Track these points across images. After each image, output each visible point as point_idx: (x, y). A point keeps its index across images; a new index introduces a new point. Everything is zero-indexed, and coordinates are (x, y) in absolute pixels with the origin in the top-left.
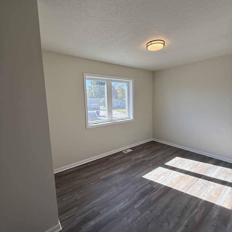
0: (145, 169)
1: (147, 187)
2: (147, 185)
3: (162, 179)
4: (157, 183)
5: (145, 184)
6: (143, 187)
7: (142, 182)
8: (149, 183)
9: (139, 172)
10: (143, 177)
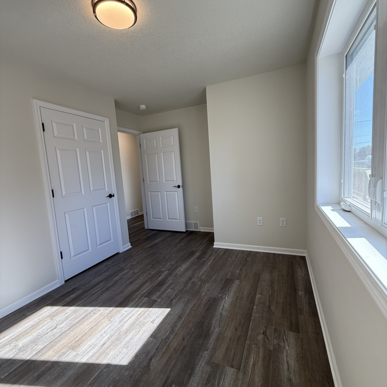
0: (171, 333)
1: (158, 293)
2: (158, 297)
3: (130, 318)
4: (141, 307)
5: (162, 297)
6: (165, 291)
7: (167, 298)
8: (156, 301)
9: (180, 317)
10: (168, 310)
